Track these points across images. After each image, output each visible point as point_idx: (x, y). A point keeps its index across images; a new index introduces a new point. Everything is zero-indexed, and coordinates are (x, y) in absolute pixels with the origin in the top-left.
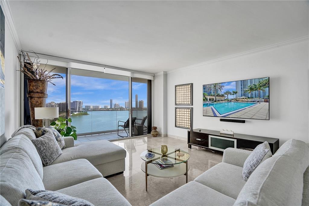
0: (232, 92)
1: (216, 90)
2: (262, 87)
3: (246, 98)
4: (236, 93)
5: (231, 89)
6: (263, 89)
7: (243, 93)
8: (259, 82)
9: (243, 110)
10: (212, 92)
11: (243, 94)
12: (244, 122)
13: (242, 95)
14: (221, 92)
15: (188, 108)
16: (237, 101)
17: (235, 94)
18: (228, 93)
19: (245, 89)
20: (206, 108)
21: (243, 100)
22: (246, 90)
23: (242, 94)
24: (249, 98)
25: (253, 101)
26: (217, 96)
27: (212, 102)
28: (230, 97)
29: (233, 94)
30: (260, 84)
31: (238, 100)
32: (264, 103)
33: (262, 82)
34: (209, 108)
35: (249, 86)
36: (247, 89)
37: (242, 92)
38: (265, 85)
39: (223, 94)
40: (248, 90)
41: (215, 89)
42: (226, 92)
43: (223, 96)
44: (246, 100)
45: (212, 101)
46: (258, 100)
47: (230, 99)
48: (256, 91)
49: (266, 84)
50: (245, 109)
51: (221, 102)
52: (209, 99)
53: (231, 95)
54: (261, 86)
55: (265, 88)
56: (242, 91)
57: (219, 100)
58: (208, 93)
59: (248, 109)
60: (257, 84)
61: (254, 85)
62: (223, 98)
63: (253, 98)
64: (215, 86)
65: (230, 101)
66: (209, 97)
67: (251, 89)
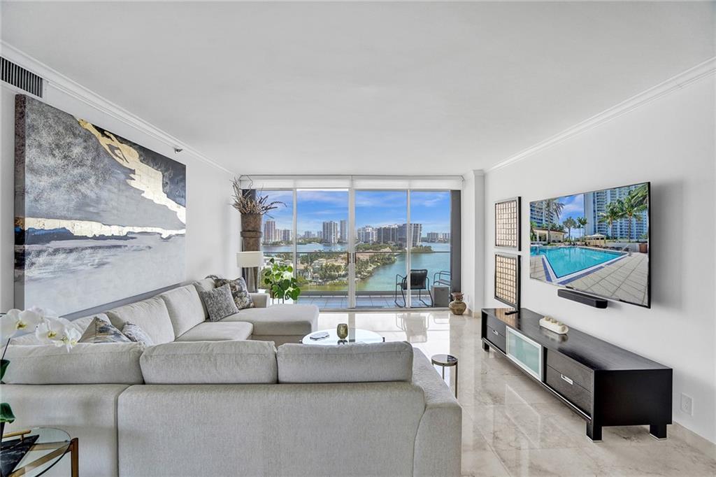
0: (577, 221)
1: (550, 215)
2: (635, 209)
3: (602, 239)
4: (584, 223)
5: (576, 213)
6: (638, 214)
7: (597, 224)
8: (629, 194)
9: (597, 269)
10: (544, 218)
11: (597, 227)
12: (602, 304)
13: (595, 229)
14: (558, 222)
16: (587, 245)
17: (582, 226)
18: (569, 222)
19: (601, 214)
20: (534, 258)
21: (598, 242)
22: (602, 216)
23: (595, 225)
24: (608, 238)
25: (618, 249)
26: (552, 230)
27: (544, 245)
28: (575, 233)
29: (579, 227)
30: (630, 201)
31: (587, 241)
32: (638, 253)
33: (635, 194)
34: (539, 259)
35: (608, 204)
36: (605, 215)
37: (595, 223)
38: (641, 203)
39: (562, 224)
40: (607, 218)
41: (548, 211)
42: (566, 220)
43: (561, 230)
44: (602, 243)
45: (544, 243)
46: (627, 245)
47: (573, 239)
48: (623, 219)
49: (644, 199)
50: (602, 267)
51: (558, 245)
52: (540, 238)
53: (575, 227)
54: (632, 207)
55: (641, 210)
56: (595, 217)
57: (554, 241)
58: (539, 221)
59: (607, 269)
60: (624, 198)
61: (619, 202)
62: (560, 236)
63: (616, 238)
64: (548, 205)
65: (573, 244)
66: (538, 232)
67: (614, 214)
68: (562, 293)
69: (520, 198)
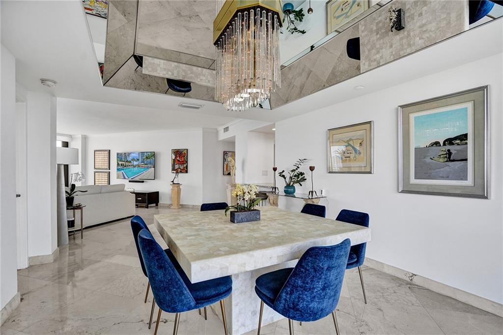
1: (126, 157)
4: (138, 160)
5: (135, 157)
7: (142, 161)
10: (123, 158)
12: (143, 182)
14: (129, 159)
15: (106, 172)
18: (133, 160)
20: (119, 172)
21: (142, 166)
22: (144, 158)
24: (145, 164)
25: (148, 167)
26: (126, 162)
28: (135, 163)
31: (139, 165)
32: (152, 168)
33: (151, 154)
34: (120, 172)
35: (146, 155)
38: (153, 156)
43: (130, 162)
44: (144, 166)
45: (123, 166)
46: (150, 166)
48: (149, 159)
51: (129, 167)
52: (121, 165)
53: (135, 161)
55: (153, 158)
56: (142, 159)
57: (127, 166)
58: (120, 159)
59: (145, 172)
62: (130, 164)
63: (148, 164)
64: (125, 154)
65: (135, 166)
66: (120, 163)
67: (147, 158)
68: (130, 181)
69: (110, 150)
